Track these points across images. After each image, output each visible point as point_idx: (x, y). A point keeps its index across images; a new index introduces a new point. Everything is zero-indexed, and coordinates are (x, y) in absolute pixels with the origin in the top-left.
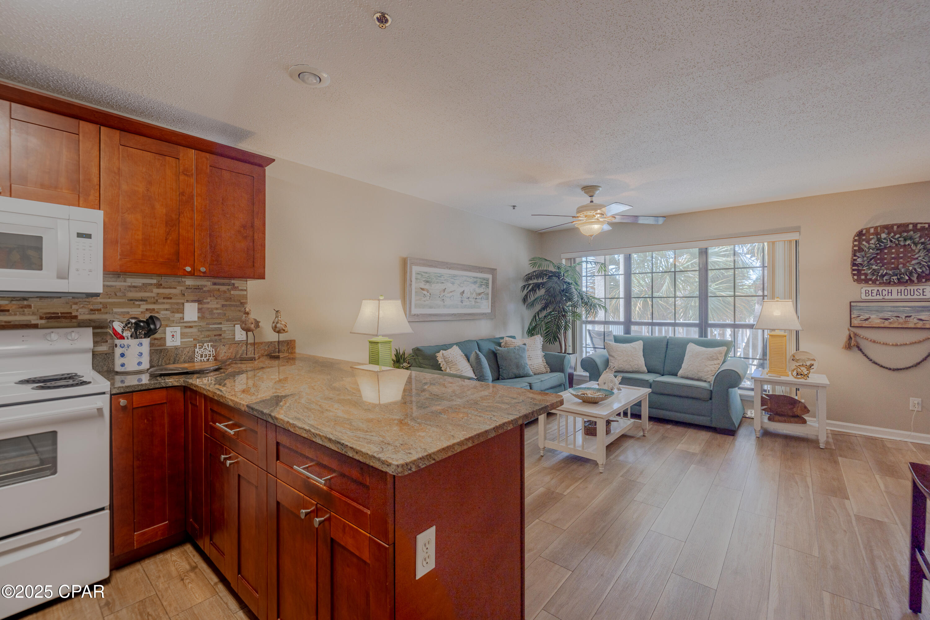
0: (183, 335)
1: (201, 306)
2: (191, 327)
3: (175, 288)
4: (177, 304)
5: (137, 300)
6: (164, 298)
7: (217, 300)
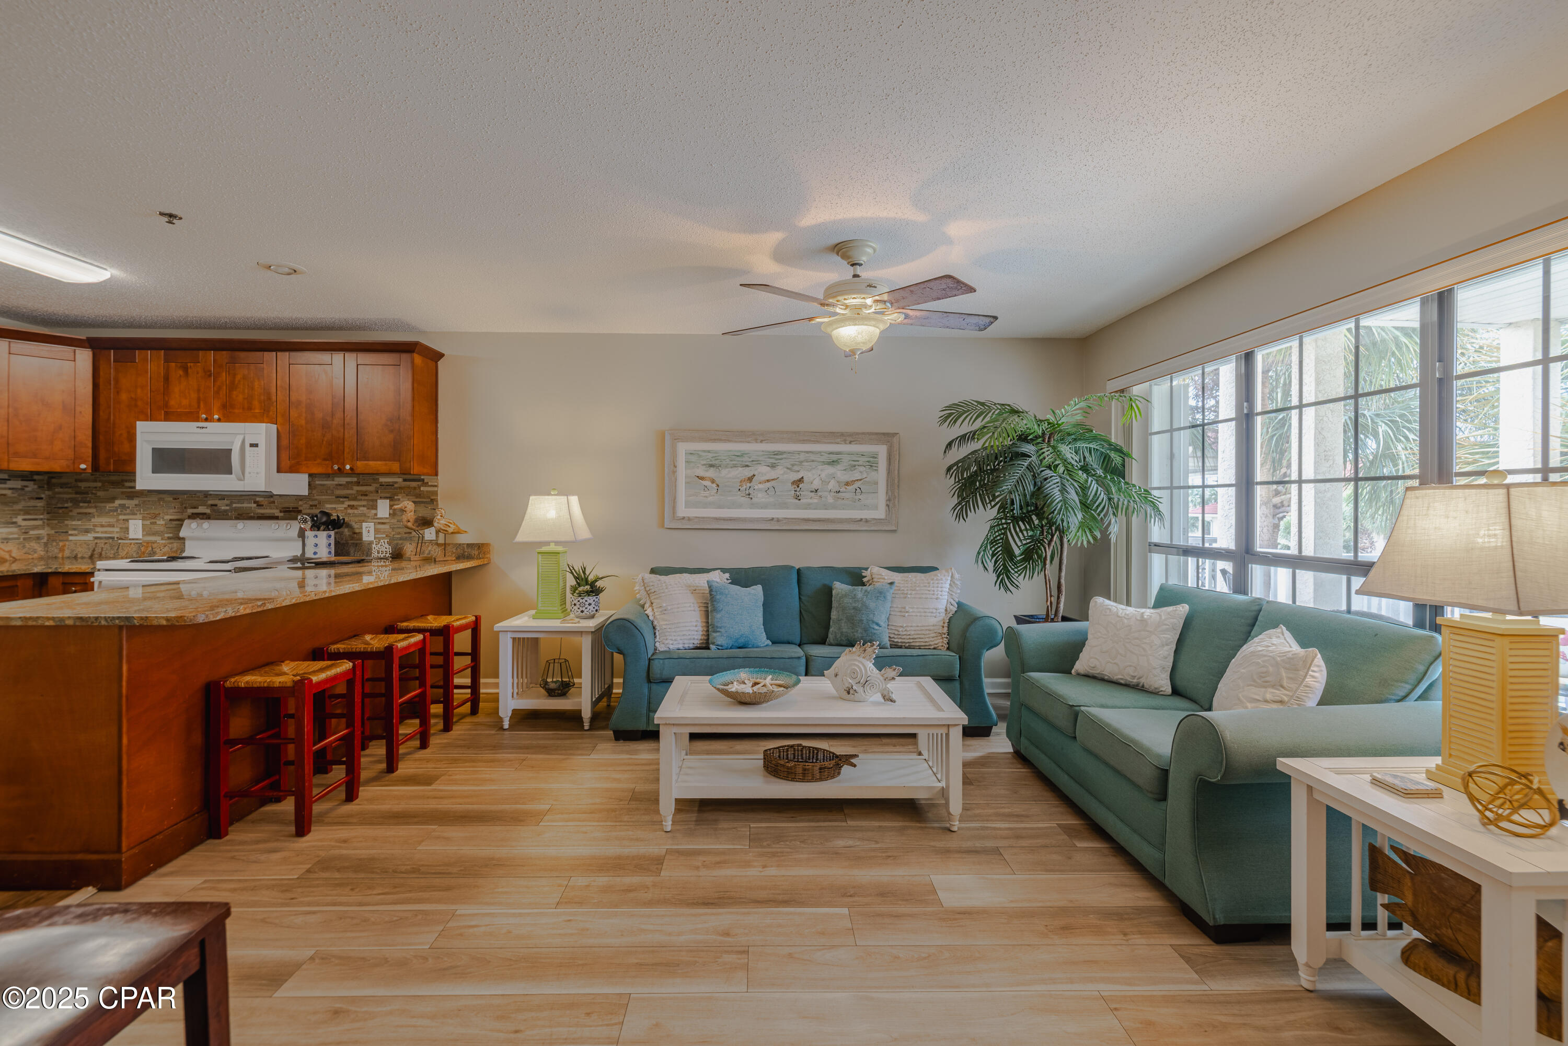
0: (377, 531)
1: (392, 503)
2: (383, 523)
3: (371, 485)
4: (372, 500)
5: (341, 497)
6: (362, 495)
7: (408, 497)
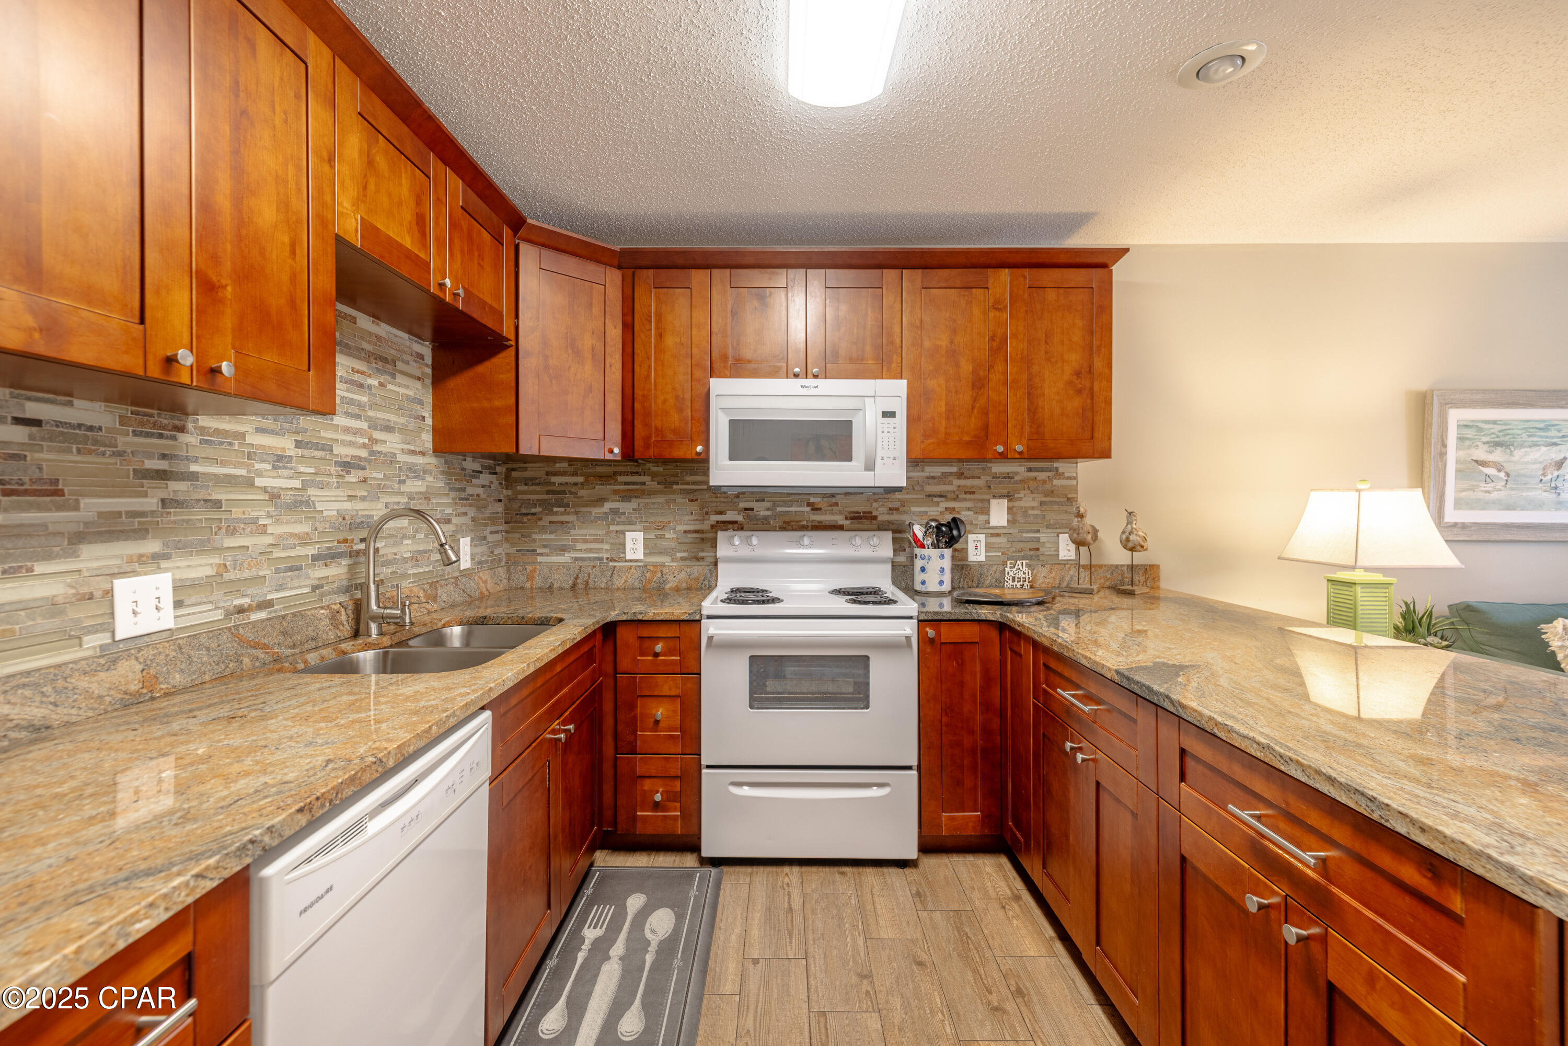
0: (989, 547)
1: (1011, 504)
2: (998, 535)
3: (979, 478)
4: (982, 500)
5: (935, 496)
6: (966, 493)
7: (1033, 495)
